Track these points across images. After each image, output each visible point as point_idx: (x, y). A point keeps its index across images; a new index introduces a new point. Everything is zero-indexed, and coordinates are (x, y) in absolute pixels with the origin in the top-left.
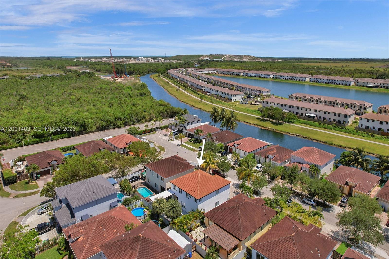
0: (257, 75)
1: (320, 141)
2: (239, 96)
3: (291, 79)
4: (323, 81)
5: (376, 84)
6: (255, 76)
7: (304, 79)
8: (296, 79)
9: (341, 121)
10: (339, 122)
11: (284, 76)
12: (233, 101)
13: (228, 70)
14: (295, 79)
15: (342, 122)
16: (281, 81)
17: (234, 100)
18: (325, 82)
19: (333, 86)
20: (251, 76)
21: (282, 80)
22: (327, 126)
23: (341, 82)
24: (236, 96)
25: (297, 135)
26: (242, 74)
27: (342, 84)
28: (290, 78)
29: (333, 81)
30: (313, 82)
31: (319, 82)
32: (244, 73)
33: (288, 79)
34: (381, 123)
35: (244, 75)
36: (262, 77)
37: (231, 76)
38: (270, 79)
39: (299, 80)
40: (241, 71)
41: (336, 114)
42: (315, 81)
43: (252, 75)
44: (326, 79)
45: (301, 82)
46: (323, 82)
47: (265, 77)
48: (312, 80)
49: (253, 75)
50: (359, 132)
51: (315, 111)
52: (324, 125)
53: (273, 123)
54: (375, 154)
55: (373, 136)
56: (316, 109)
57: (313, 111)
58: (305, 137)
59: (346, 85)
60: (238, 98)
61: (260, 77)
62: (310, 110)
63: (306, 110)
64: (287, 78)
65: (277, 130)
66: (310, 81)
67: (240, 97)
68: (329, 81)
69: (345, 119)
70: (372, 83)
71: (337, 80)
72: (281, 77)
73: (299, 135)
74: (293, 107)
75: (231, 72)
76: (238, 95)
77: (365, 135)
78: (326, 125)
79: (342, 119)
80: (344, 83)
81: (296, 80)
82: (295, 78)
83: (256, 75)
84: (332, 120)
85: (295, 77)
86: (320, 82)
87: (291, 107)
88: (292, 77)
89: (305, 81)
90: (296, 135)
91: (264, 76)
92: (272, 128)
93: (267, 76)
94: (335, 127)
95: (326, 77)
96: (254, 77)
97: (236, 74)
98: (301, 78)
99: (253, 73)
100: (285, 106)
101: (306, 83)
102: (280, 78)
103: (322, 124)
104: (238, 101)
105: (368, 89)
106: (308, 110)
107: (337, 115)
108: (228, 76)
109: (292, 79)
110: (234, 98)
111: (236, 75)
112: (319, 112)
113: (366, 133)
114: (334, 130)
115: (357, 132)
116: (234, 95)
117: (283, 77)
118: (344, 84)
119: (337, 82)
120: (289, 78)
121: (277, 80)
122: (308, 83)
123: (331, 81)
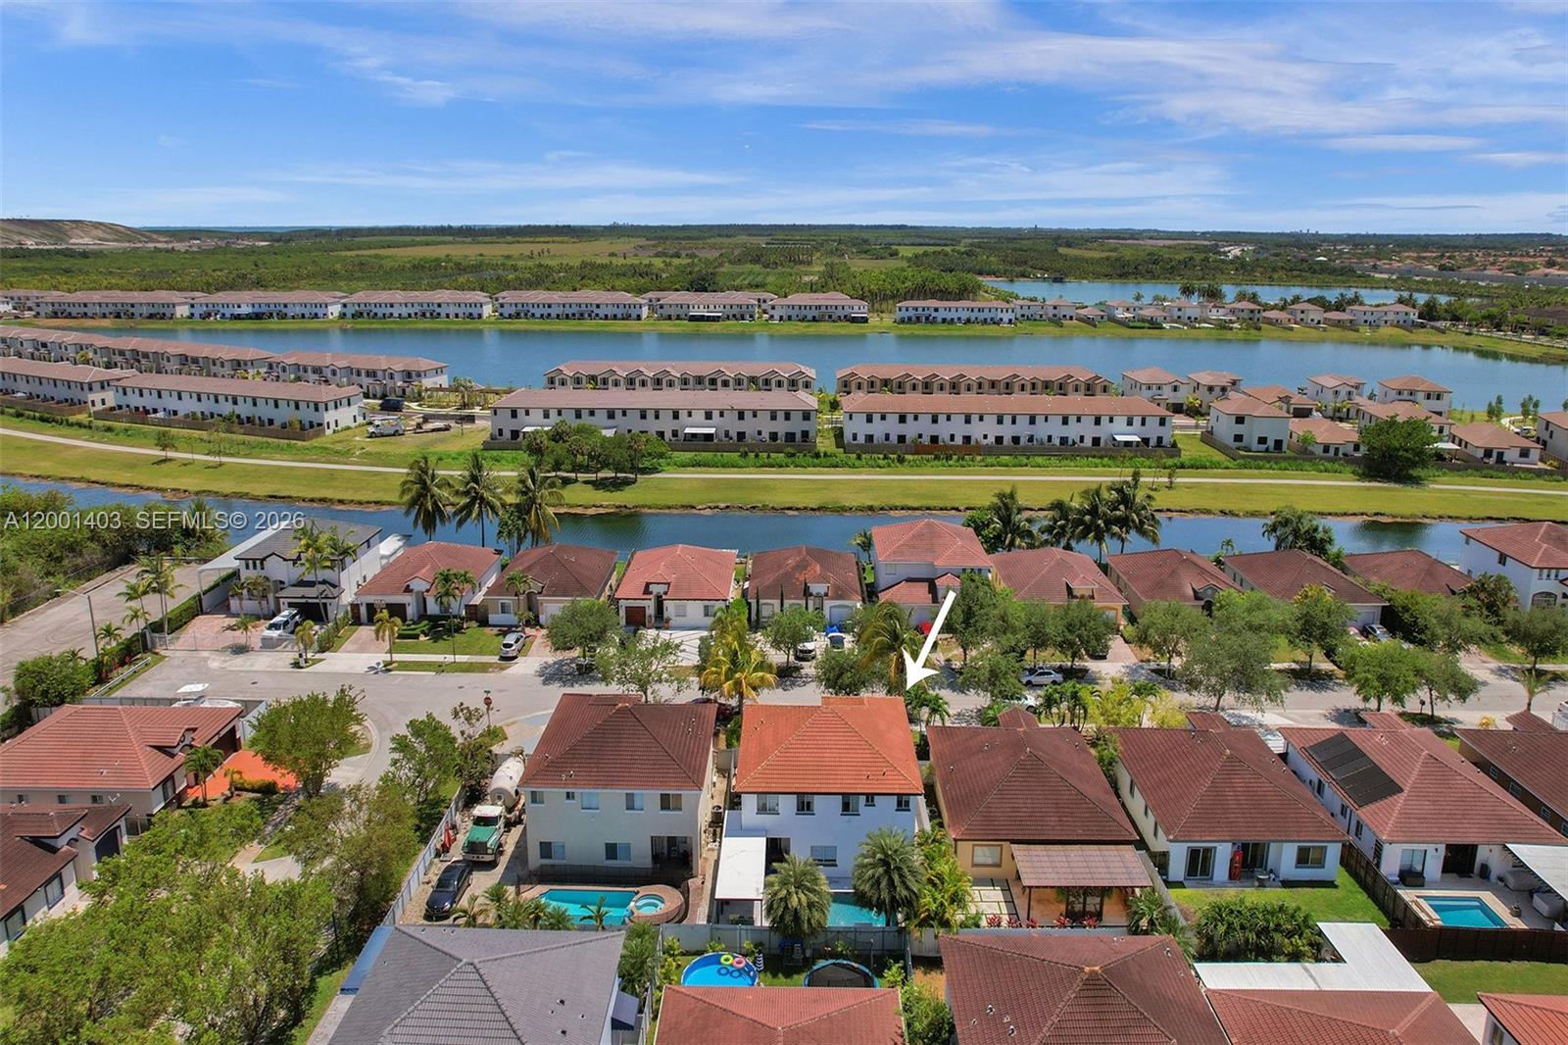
0: (264, 309)
1: (805, 508)
2: (349, 404)
3: (424, 315)
4: (549, 311)
5: (712, 307)
6: (258, 316)
7: (475, 311)
8: (443, 311)
9: (794, 434)
10: (790, 437)
11: (392, 306)
12: (329, 432)
13: (96, 297)
14: (439, 314)
15: (798, 436)
16: (386, 326)
17: (332, 426)
18: (558, 315)
19: (588, 325)
20: (238, 317)
21: (387, 323)
22: (769, 457)
23: (610, 311)
24: (336, 407)
25: (722, 505)
26: (182, 311)
27: (615, 317)
28: (417, 309)
29: (583, 307)
30: (510, 317)
31: (533, 315)
32: (192, 306)
33: (410, 316)
34: (902, 419)
35: (197, 315)
36: (293, 317)
37: (123, 322)
38: (331, 321)
39: (457, 316)
40: (174, 296)
41: (779, 413)
42: (518, 316)
43: (237, 311)
44: (559, 305)
45: (469, 323)
46: (549, 315)
47: (303, 315)
48: (506, 311)
49: (245, 310)
50: (864, 456)
51: (709, 415)
52: (757, 456)
53: (599, 485)
54: (962, 508)
55: (901, 460)
56: (709, 406)
57: (699, 416)
58: (754, 508)
59: (628, 317)
60: (345, 416)
61: (283, 316)
62: (690, 415)
63: (676, 416)
64: (404, 311)
65: (643, 506)
66: (501, 315)
67: (354, 410)
68: (569, 311)
69: (806, 426)
70: (702, 307)
71: (598, 302)
72: (380, 311)
73: (727, 507)
74: (624, 414)
75: (115, 305)
76: (345, 402)
77: (882, 463)
78: (765, 455)
79: (796, 426)
80: (619, 312)
81: (443, 315)
82: (438, 310)
83: (257, 309)
84: (766, 435)
85: (439, 305)
86: (538, 315)
87: (618, 414)
88: (425, 306)
89: (480, 316)
90: (717, 507)
91: (298, 310)
92: (618, 504)
93: (315, 310)
94: (793, 455)
95: (555, 297)
96: (251, 318)
97: (145, 311)
98: (463, 305)
99: (246, 300)
100: (592, 413)
101: (485, 323)
102: (376, 314)
103: (752, 455)
104: (348, 428)
105: (697, 326)
106: (683, 415)
107: (781, 416)
108: (106, 323)
109: (428, 315)
110: (329, 417)
111: (151, 316)
112: (722, 415)
113: (881, 456)
114: (796, 466)
115: (859, 458)
116: (331, 405)
117: (389, 310)
118: (619, 316)
119: (596, 311)
120: (412, 311)
121: (363, 324)
122: (491, 323)
123: (575, 310)
